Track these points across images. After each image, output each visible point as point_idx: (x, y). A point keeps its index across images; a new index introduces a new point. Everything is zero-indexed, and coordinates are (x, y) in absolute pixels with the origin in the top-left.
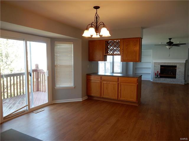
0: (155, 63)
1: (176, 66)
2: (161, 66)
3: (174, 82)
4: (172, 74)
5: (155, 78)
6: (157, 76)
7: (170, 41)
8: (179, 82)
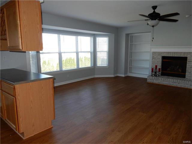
0: (154, 53)
1: (187, 57)
2: (164, 58)
3: (179, 83)
4: (180, 70)
5: (152, 76)
6: (156, 73)
7: (154, 12)
8: (186, 84)
